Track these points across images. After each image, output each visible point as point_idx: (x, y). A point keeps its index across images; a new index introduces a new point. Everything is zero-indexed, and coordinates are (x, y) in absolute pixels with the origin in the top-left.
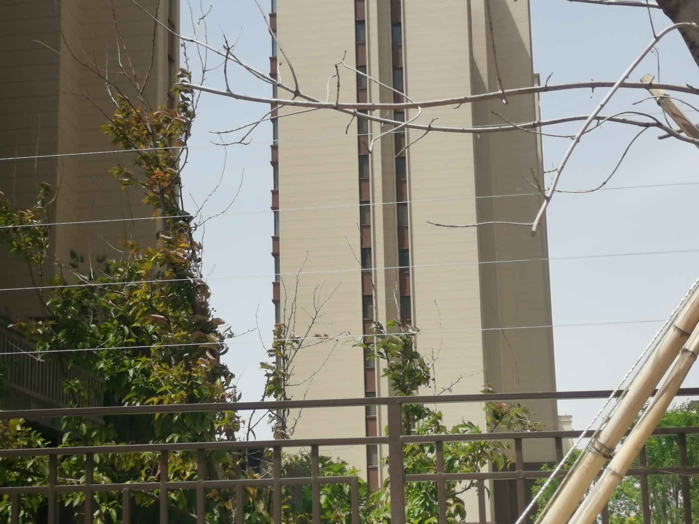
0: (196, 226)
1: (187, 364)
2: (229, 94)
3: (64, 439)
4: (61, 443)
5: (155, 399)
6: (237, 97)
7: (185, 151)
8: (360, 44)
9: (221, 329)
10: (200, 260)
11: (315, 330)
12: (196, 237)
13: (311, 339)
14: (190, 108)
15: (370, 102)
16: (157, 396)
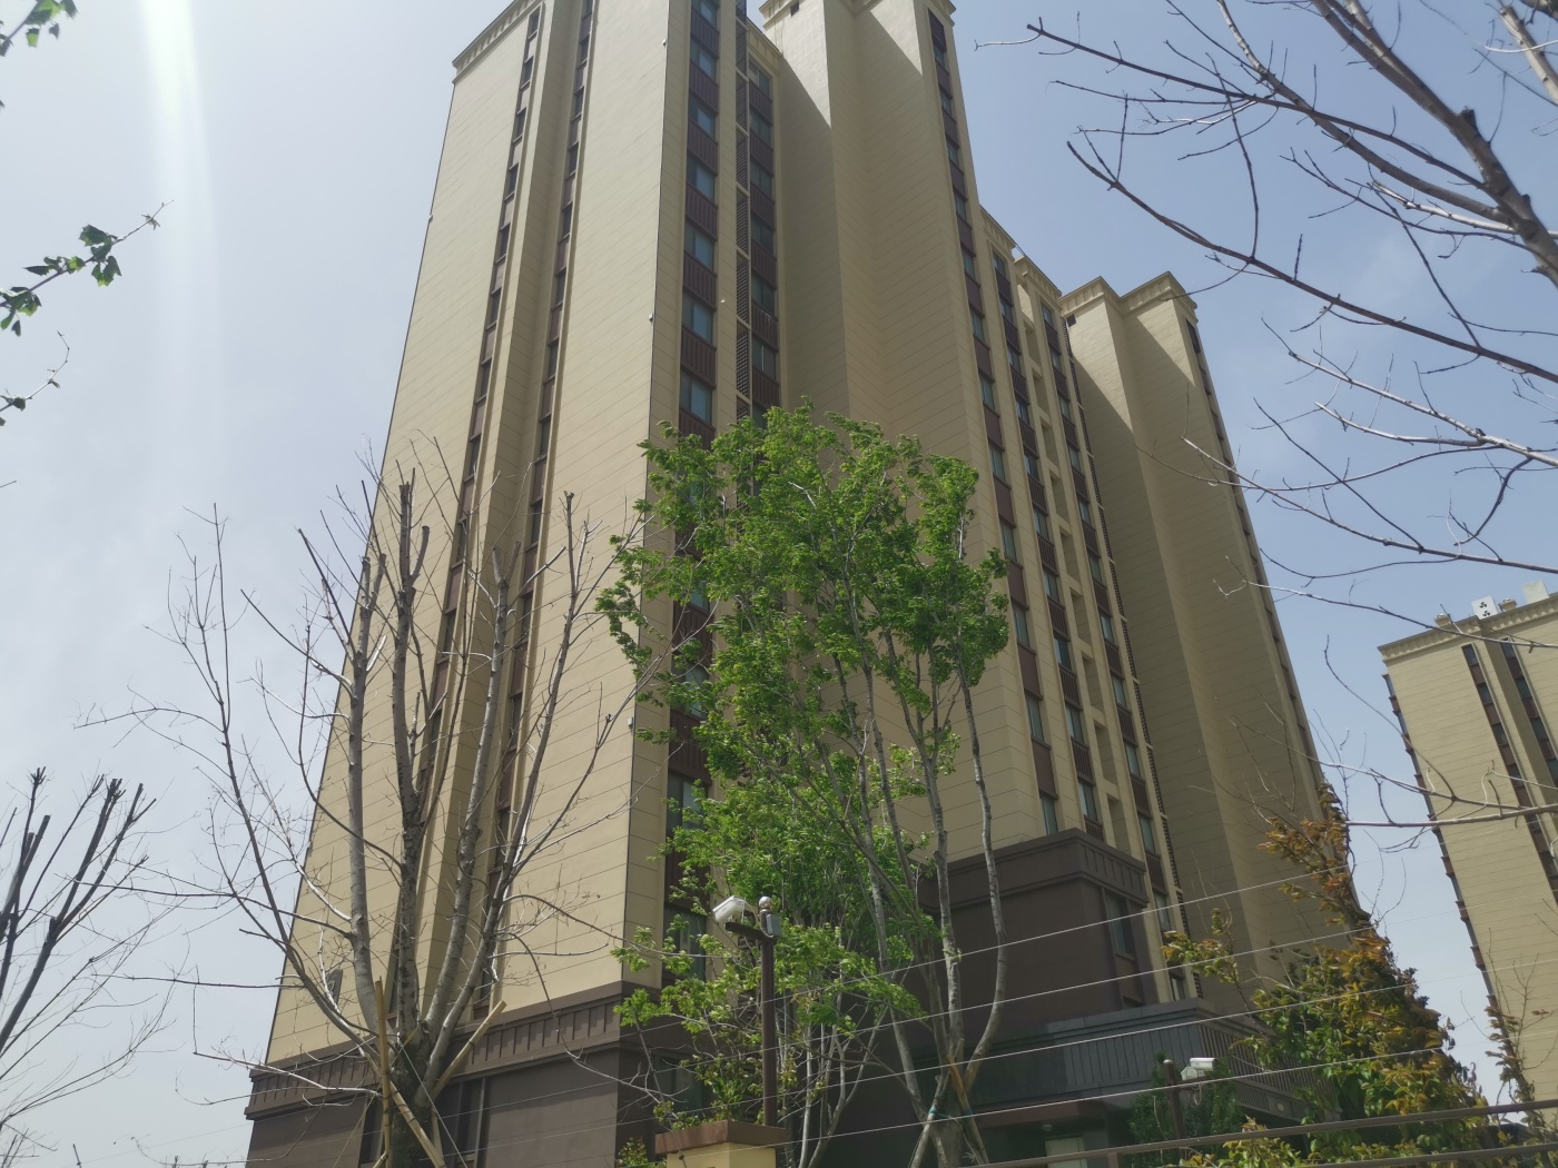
0: (1377, 923)
1: (1416, 1062)
2: (1392, 824)
3: (1313, 1147)
4: (1310, 1152)
5: (1395, 1102)
6: (1401, 826)
7: (1350, 854)
8: (1504, 746)
9: (1442, 1023)
10: (1392, 954)
11: (1534, 1005)
12: (1381, 933)
13: (1530, 1016)
14: (1343, 816)
15: (1536, 805)
16: (1395, 1098)
